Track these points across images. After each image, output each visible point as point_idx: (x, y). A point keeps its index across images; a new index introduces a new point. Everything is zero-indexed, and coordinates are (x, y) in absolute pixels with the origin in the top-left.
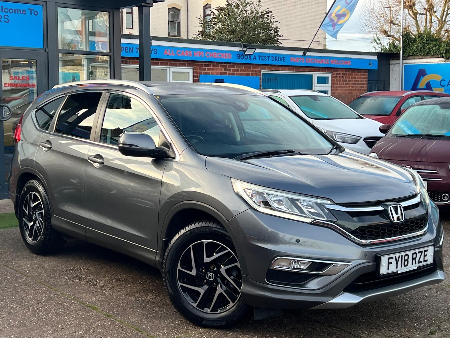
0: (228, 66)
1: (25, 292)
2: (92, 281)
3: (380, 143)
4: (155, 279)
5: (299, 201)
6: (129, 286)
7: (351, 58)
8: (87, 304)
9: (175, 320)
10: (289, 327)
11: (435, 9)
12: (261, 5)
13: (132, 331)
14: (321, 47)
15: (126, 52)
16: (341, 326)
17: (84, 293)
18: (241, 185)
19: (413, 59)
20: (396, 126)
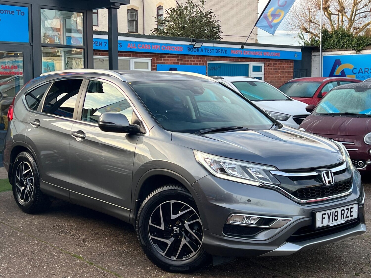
0: (180, 57)
1: (20, 245)
2: (76, 235)
3: (307, 120)
4: (127, 233)
5: (249, 168)
6: (107, 239)
7: (280, 51)
8: (72, 254)
9: (146, 266)
10: (240, 271)
11: (346, 11)
12: (205, 7)
13: (112, 276)
14: (253, 42)
15: (96, 45)
16: (283, 270)
17: (69, 244)
18: (202, 155)
19: (330, 51)
20: (320, 107)
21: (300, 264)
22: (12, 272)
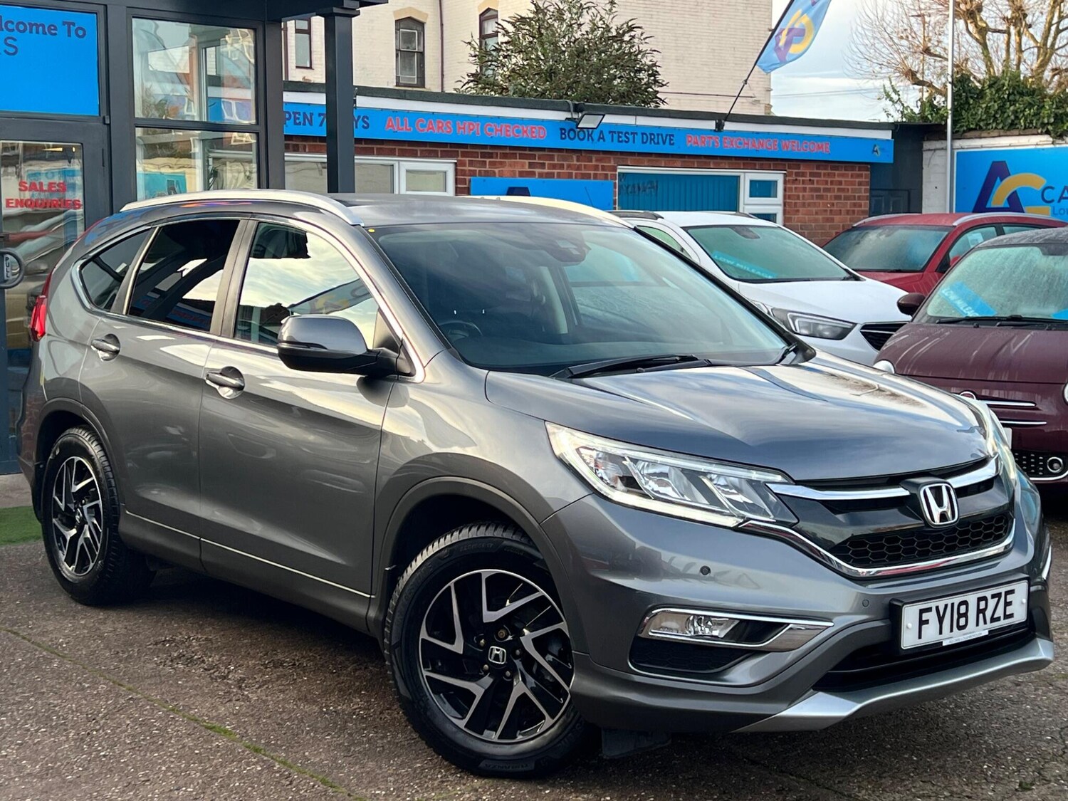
0: (539, 155)
1: (57, 695)
2: (218, 667)
3: (900, 337)
4: (367, 662)
5: (709, 476)
6: (306, 678)
7: (831, 137)
8: (205, 721)
9: (414, 759)
10: (684, 774)
11: (1029, 19)
12: (616, 12)
13: (313, 786)
14: (758, 111)
15: (295, 123)
16: (809, 772)
17: (198, 695)
18: (570, 439)
19: (976, 138)
20: (938, 298)
21: (860, 756)
22: (28, 774)
